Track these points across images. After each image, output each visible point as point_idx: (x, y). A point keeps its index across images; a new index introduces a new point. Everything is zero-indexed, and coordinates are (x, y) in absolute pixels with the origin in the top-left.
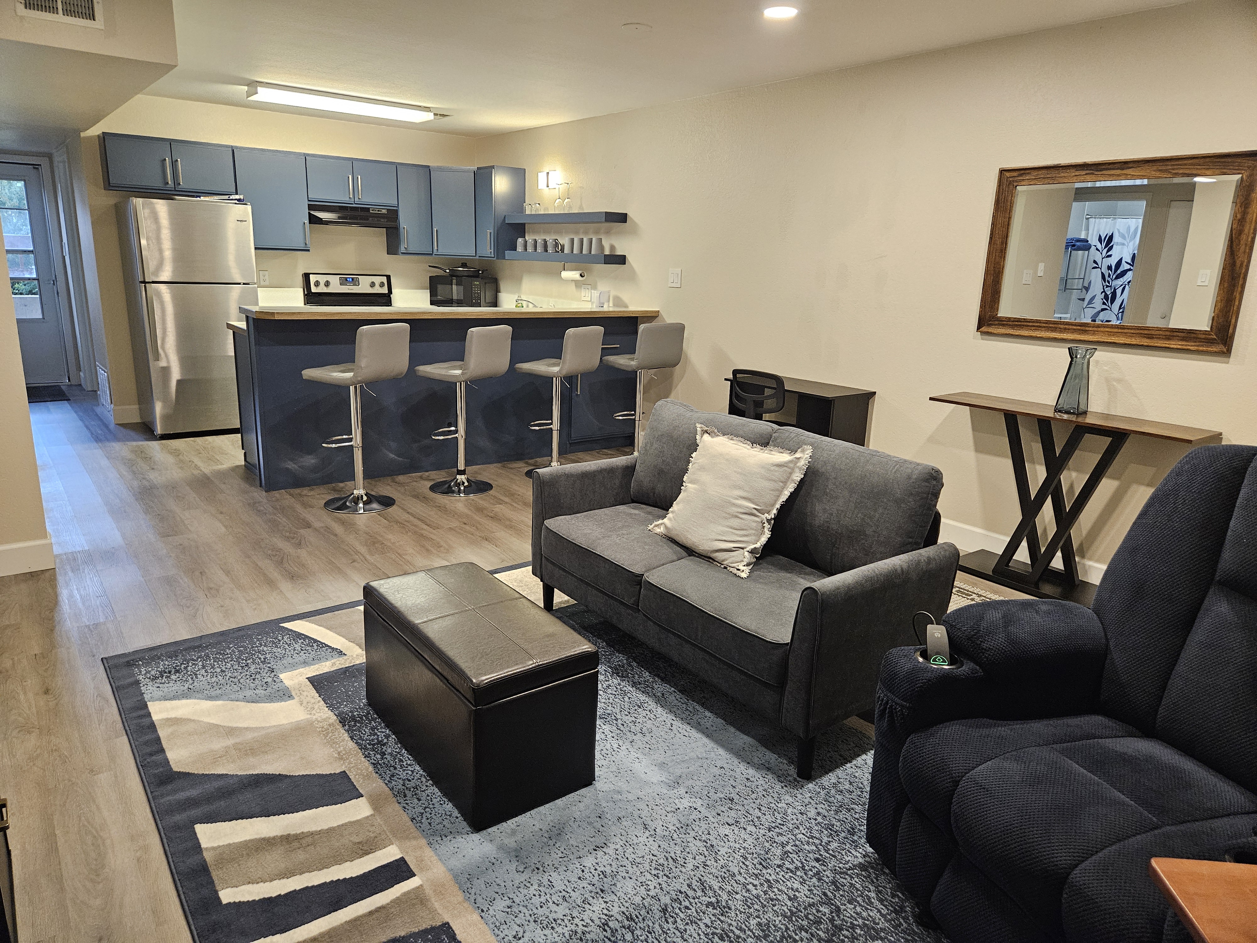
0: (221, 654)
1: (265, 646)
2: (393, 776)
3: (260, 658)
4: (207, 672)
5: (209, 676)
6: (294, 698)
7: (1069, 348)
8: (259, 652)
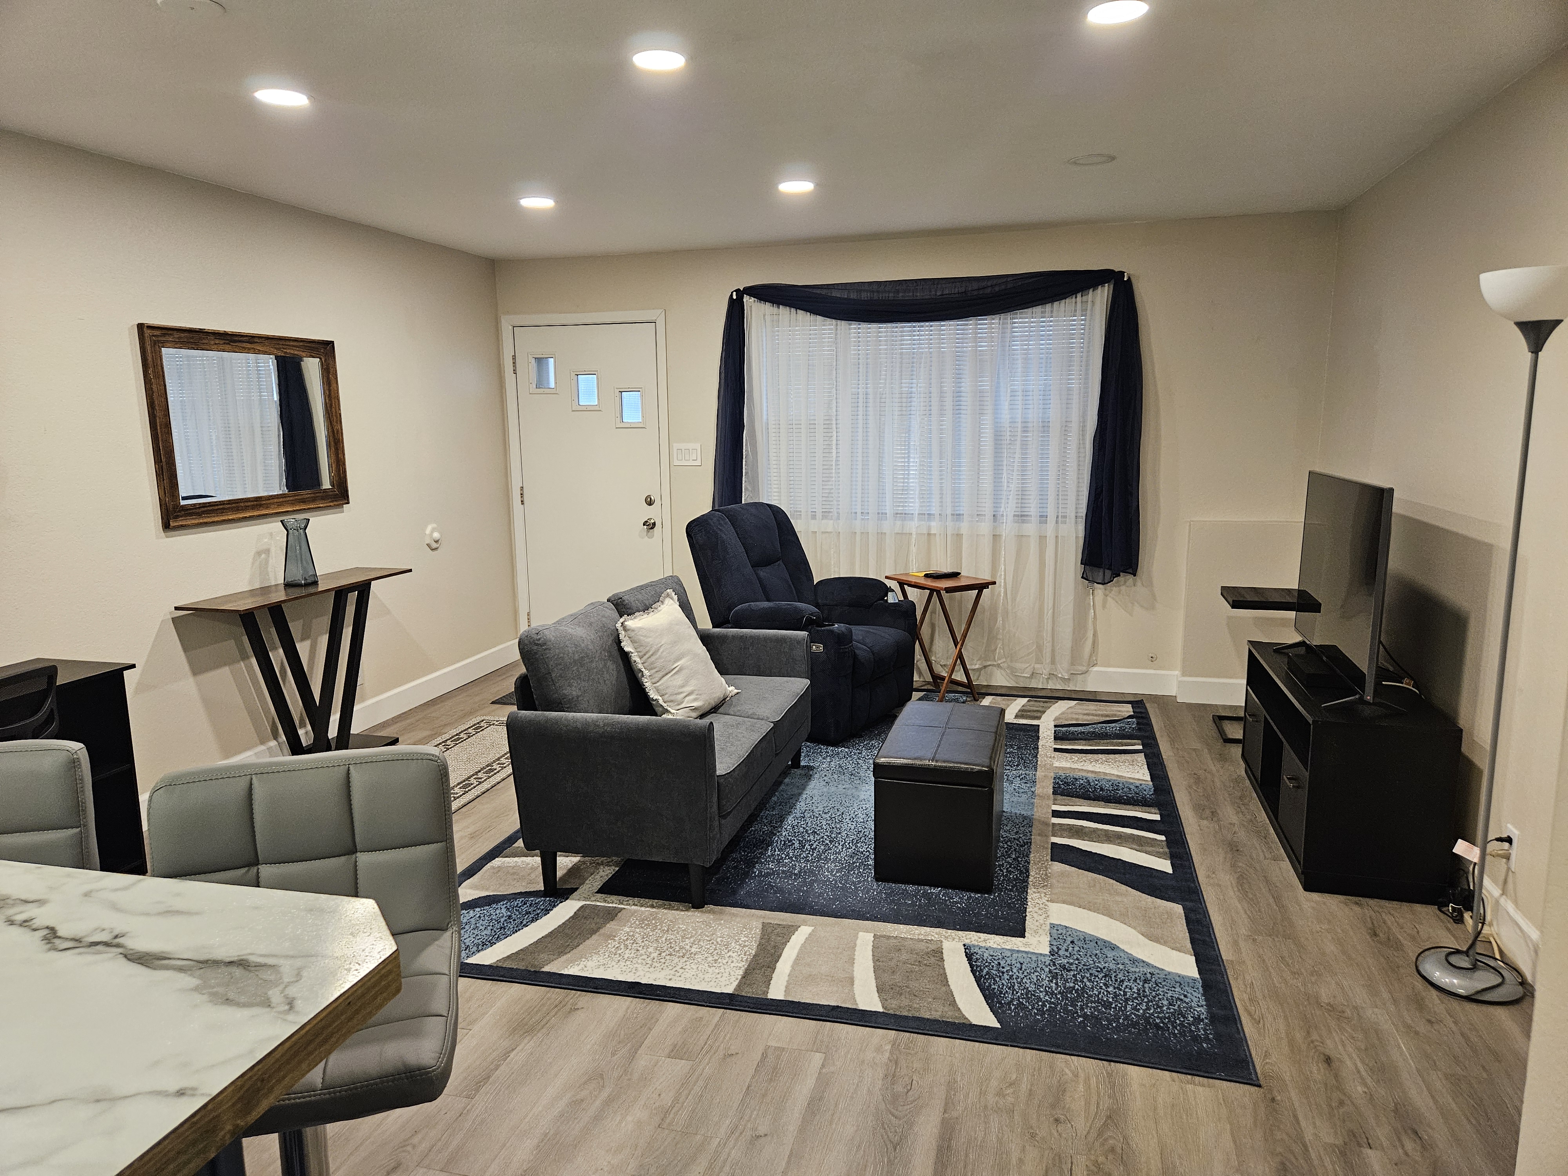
0: (1099, 1011)
1: (1039, 999)
2: (1022, 846)
3: (1057, 984)
4: (1125, 993)
5: (1124, 986)
6: (1051, 924)
7: (281, 521)
8: (1052, 993)
